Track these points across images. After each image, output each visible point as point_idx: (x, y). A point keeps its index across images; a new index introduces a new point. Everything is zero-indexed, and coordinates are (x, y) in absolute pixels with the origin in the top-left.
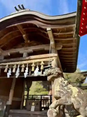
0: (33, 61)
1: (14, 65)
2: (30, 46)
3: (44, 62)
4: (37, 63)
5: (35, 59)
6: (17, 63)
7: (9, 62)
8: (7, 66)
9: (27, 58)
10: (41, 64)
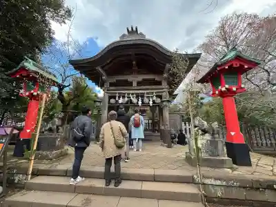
0: (145, 91)
1: (125, 94)
3: (156, 93)
6: (129, 92)
7: (118, 90)
9: (139, 88)
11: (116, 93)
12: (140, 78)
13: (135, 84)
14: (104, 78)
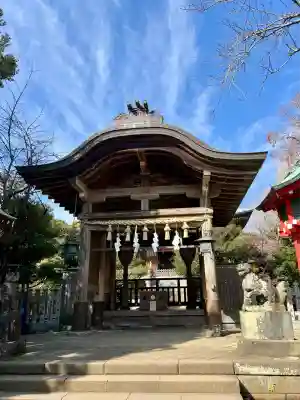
0: (166, 221)
1: (125, 227)
2: (152, 185)
3: (188, 223)
4: (174, 223)
5: (168, 217)
6: (133, 222)
7: (112, 219)
8: (110, 229)
9: (153, 213)
10: (183, 228)
11: (107, 226)
12: (156, 193)
13: (144, 205)
14: (82, 195)
